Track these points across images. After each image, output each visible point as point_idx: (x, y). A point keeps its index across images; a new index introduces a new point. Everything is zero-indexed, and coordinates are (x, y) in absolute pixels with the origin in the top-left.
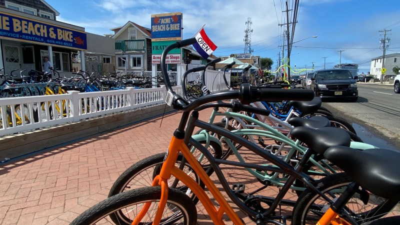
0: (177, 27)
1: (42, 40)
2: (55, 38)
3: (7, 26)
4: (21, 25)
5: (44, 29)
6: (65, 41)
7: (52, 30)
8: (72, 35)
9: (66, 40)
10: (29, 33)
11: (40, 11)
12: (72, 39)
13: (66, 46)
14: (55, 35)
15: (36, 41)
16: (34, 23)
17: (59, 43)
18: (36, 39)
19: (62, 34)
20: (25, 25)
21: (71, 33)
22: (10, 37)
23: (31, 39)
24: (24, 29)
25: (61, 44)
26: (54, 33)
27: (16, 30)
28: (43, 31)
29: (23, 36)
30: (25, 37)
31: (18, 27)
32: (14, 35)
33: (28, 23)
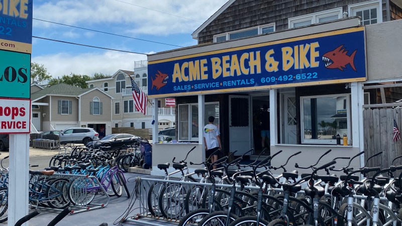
1: (252, 81)
2: (276, 70)
3: (205, 73)
4: (221, 65)
5: (255, 59)
6: (298, 71)
7: (271, 56)
8: (316, 49)
9: (302, 67)
10: (232, 74)
12: (317, 59)
13: (302, 81)
14: (277, 63)
15: (243, 86)
16: (239, 54)
17: (286, 78)
18: (243, 82)
19: (293, 56)
20: (227, 62)
21: (317, 45)
22: (209, 89)
23: (235, 84)
24: (225, 70)
25: (289, 79)
26: (276, 60)
27: (215, 76)
28: (255, 63)
29: (224, 82)
30: (227, 84)
31: (218, 70)
32: (214, 85)
33: (231, 58)
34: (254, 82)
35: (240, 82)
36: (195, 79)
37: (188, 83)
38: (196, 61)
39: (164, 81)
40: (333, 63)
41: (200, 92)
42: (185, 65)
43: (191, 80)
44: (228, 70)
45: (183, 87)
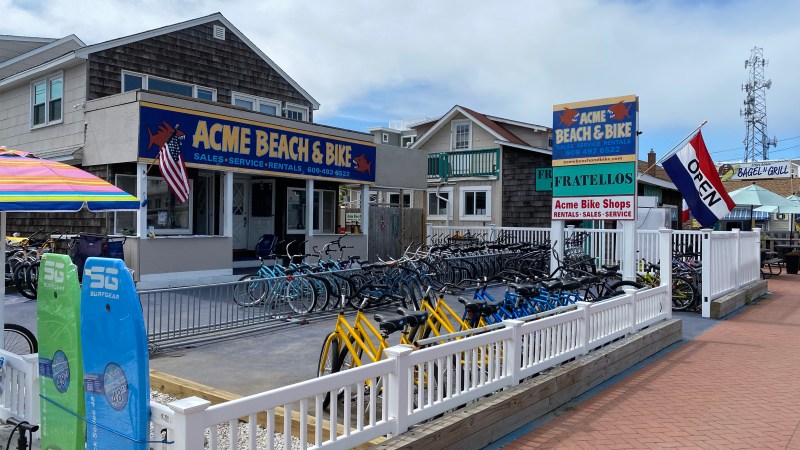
0: (624, 130)
1: (300, 168)
2: (321, 162)
3: (247, 146)
4: (268, 142)
5: (304, 145)
6: (337, 168)
7: (318, 147)
9: (339, 165)
10: (280, 157)
11: (287, 104)
12: (350, 161)
13: (339, 177)
14: (322, 156)
15: (290, 171)
16: (290, 135)
17: (327, 172)
18: (291, 168)
19: (334, 152)
20: (275, 140)
21: (349, 148)
22: (250, 167)
23: (282, 168)
24: (272, 149)
25: (330, 174)
26: (321, 152)
27: (260, 153)
28: (303, 150)
29: (269, 163)
30: (273, 166)
31: (263, 146)
32: (256, 164)
33: (280, 136)
35: (287, 167)
36: (231, 150)
37: (220, 153)
38: (235, 127)
40: (359, 166)
41: (236, 169)
42: (217, 127)
43: (224, 150)
44: (276, 150)
45: (211, 158)
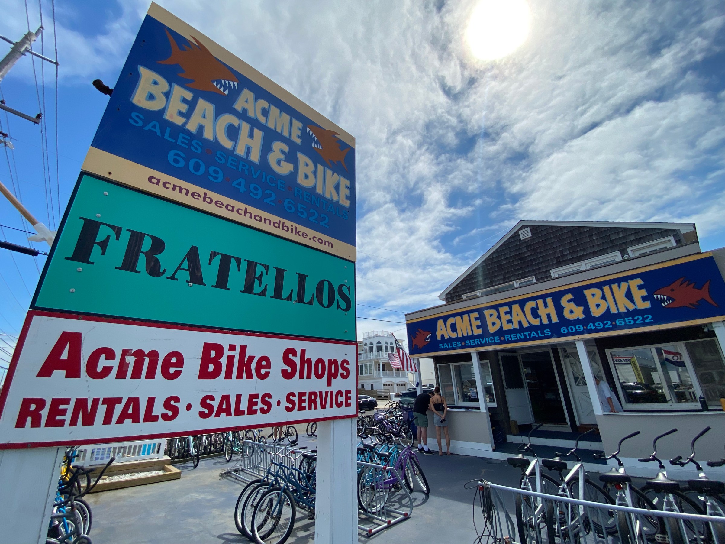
1: (547, 332)
2: (582, 316)
3: (478, 327)
4: (499, 317)
5: (546, 306)
6: (619, 315)
7: (569, 301)
8: (640, 287)
9: (622, 310)
10: (517, 326)
11: (629, 250)
12: (645, 299)
13: (626, 327)
14: (581, 309)
15: (534, 339)
16: (522, 303)
17: (600, 325)
18: (534, 334)
19: (604, 297)
20: (506, 313)
21: (639, 281)
22: (486, 345)
23: (523, 337)
24: (504, 322)
25: (606, 326)
26: (578, 305)
27: (492, 330)
28: (547, 311)
29: (506, 336)
30: (511, 337)
31: (495, 322)
32: (491, 340)
33: (510, 308)
34: (550, 333)
35: (530, 335)
36: (465, 335)
37: (457, 339)
38: (464, 316)
39: (426, 339)
40: (673, 300)
41: (473, 349)
42: (451, 321)
43: (460, 336)
44: (509, 321)
45: (451, 345)
